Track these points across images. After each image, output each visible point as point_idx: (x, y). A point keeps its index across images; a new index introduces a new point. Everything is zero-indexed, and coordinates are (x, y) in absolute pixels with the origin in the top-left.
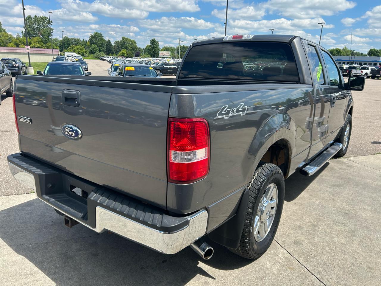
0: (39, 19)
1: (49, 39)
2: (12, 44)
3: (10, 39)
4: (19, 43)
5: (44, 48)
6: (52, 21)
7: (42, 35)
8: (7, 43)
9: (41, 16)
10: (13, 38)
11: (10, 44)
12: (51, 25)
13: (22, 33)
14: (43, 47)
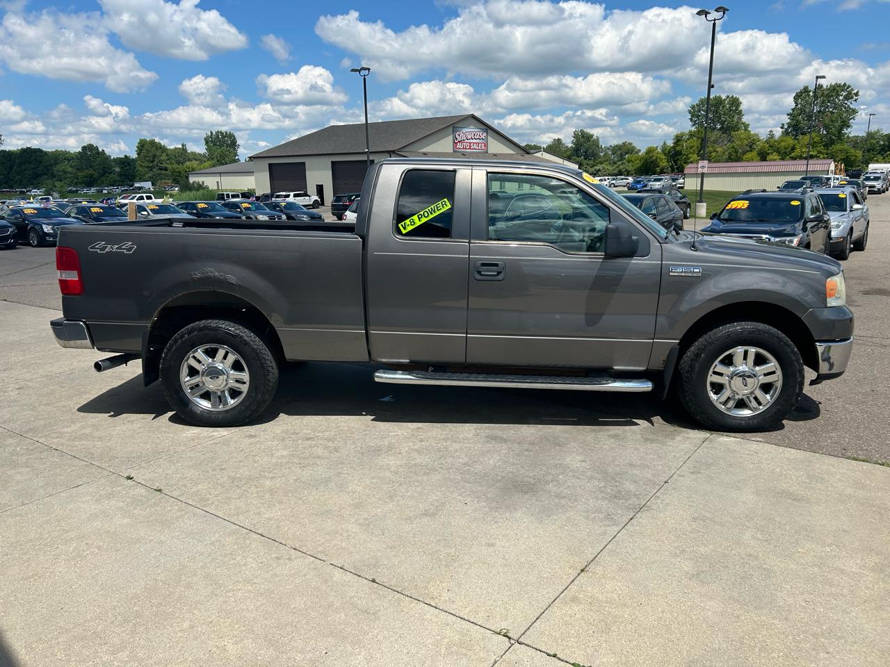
0: (826, 93)
1: (840, 135)
2: (754, 153)
3: (752, 143)
4: (769, 150)
5: (824, 158)
6: (858, 92)
7: (826, 127)
8: (744, 153)
9: (833, 84)
10: (759, 141)
11: (749, 155)
12: (856, 100)
13: (782, 128)
14: (822, 156)
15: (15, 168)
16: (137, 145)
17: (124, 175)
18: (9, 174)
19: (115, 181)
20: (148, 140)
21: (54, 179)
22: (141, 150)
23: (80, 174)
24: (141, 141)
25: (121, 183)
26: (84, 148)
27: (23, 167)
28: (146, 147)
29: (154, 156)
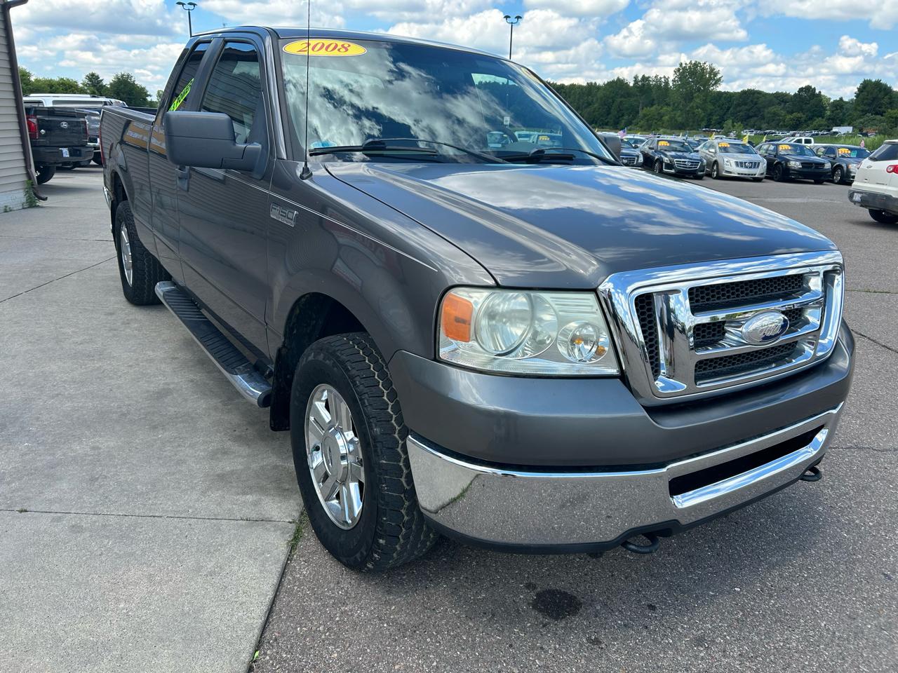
15: (731, 109)
16: (858, 86)
17: (832, 119)
18: (725, 114)
19: (820, 126)
20: (874, 80)
21: (762, 121)
22: (862, 92)
23: (788, 117)
24: (865, 81)
25: (826, 128)
26: (801, 90)
27: (738, 109)
28: (867, 89)
29: (874, 99)
